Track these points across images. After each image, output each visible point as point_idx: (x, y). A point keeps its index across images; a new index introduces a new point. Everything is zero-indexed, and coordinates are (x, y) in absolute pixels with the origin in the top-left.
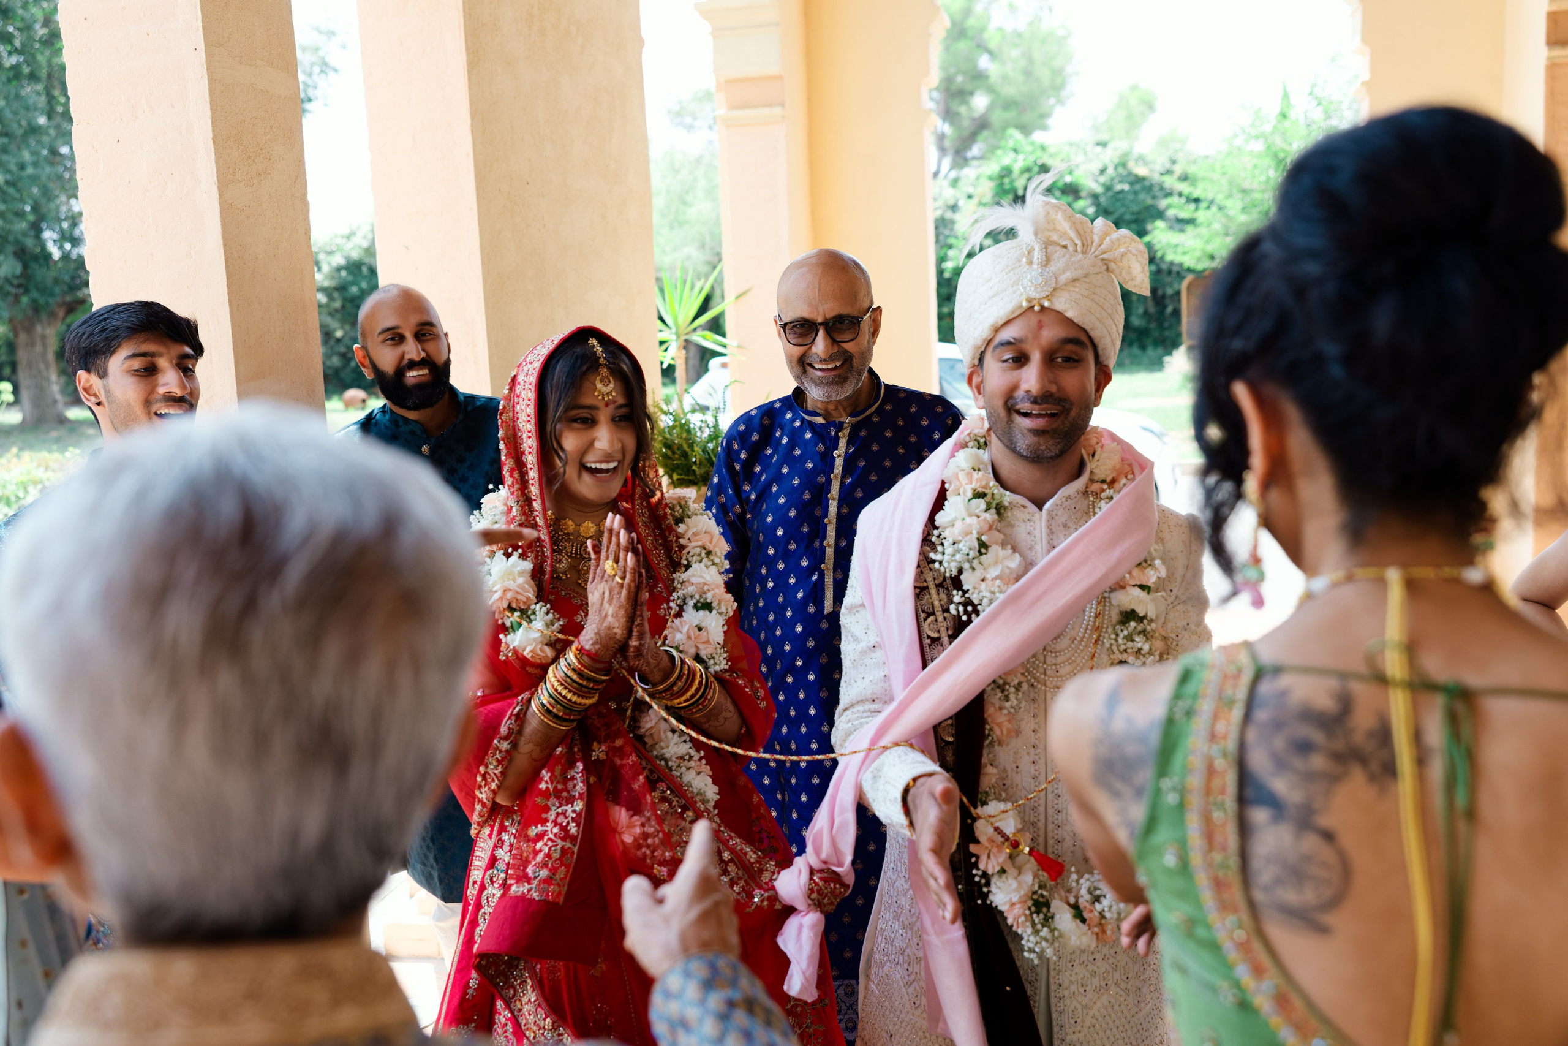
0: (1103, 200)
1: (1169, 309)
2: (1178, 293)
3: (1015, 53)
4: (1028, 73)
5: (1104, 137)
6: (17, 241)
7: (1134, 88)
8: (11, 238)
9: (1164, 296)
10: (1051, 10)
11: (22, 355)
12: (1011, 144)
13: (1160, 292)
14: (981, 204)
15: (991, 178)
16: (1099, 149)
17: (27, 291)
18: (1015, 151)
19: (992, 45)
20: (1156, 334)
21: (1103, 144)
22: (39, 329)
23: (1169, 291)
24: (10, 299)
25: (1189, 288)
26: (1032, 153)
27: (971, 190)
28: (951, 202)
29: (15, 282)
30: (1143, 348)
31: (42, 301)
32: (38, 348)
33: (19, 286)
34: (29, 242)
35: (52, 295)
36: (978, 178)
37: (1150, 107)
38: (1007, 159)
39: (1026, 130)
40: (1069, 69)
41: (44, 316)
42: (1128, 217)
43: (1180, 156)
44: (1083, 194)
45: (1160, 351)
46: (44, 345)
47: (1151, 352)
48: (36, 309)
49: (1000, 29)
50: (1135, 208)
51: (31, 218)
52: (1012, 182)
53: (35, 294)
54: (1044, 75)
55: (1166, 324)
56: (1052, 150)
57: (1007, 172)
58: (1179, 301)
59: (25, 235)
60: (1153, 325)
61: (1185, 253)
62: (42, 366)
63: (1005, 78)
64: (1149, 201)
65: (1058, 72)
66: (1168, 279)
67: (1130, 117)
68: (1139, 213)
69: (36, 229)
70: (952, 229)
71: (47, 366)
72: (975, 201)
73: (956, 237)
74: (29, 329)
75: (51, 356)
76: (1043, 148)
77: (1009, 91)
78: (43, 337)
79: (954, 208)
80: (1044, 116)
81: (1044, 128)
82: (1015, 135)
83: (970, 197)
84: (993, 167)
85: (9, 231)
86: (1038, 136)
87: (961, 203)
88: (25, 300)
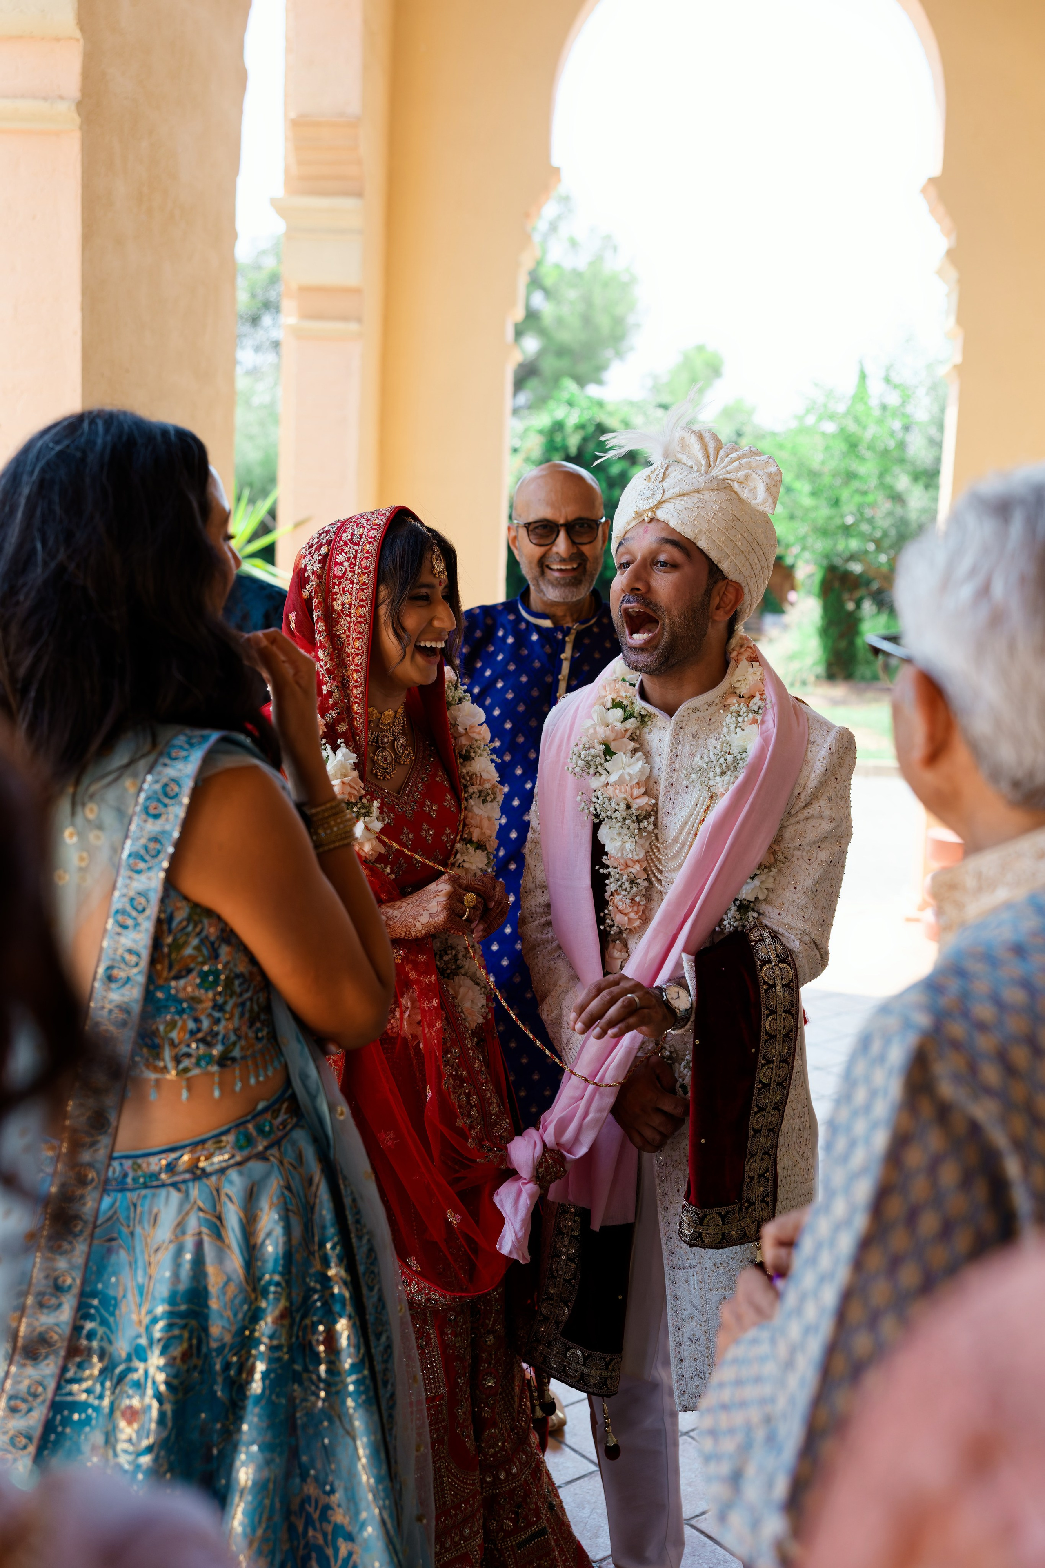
3: (572, 294)
4: (587, 320)
5: (666, 399)
7: (700, 349)
10: (615, 249)
12: (565, 395)
15: (541, 432)
16: (660, 412)
18: (570, 404)
19: (549, 281)
21: (665, 407)
26: (589, 408)
27: (517, 443)
36: (526, 430)
37: (715, 370)
38: (560, 412)
39: (581, 381)
40: (631, 319)
43: (747, 430)
49: (557, 266)
52: (564, 439)
54: (604, 322)
56: (610, 407)
57: (558, 426)
63: (560, 321)
65: (618, 322)
67: (693, 380)
72: (521, 456)
76: (600, 404)
77: (564, 336)
80: (601, 368)
81: (599, 382)
82: (569, 386)
83: (515, 450)
84: (543, 420)
86: (593, 390)
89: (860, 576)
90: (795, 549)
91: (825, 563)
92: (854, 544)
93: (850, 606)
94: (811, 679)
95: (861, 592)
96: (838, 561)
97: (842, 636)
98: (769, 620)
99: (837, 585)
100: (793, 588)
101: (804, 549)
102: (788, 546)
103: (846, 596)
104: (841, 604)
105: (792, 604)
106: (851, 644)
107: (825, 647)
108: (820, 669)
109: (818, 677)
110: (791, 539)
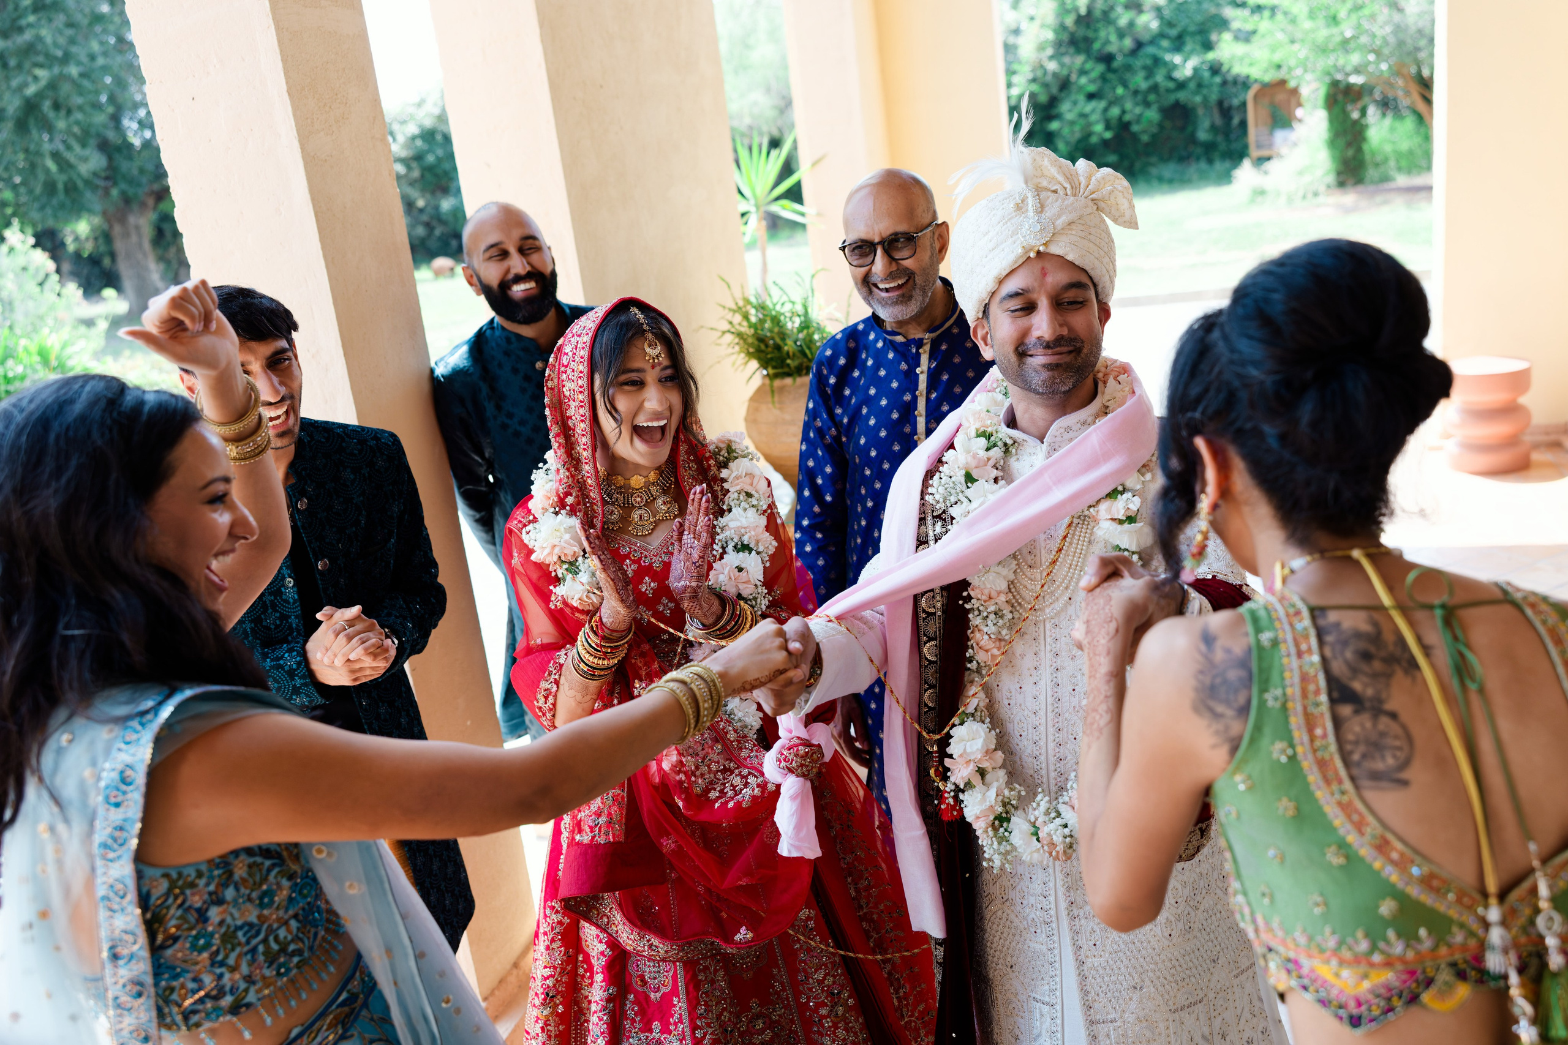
0: (1167, 13)
1: (1236, 121)
2: (1244, 104)
6: (98, 135)
8: (93, 131)
9: (1230, 108)
11: (119, 246)
13: (1226, 105)
14: (1043, 26)
17: (115, 184)
20: (1223, 146)
22: (132, 220)
23: (1236, 102)
24: (100, 192)
25: (1256, 97)
27: (1032, 11)
28: (1013, 26)
29: (103, 174)
30: (1210, 161)
31: (131, 192)
32: (134, 238)
33: (107, 178)
34: (111, 135)
35: (139, 185)
41: (135, 207)
42: (1192, 28)
44: (1146, 7)
45: (1227, 164)
46: (140, 236)
47: (1219, 166)
48: (127, 200)
50: (1199, 18)
51: (111, 110)
53: (123, 186)
55: (1233, 136)
58: (1245, 112)
59: (105, 126)
60: (1220, 139)
61: (1251, 65)
62: (140, 256)
64: (1213, 10)
66: (1234, 90)
68: (1203, 24)
69: (116, 119)
70: (1015, 54)
71: (145, 255)
72: (1037, 23)
73: (1020, 62)
74: (122, 220)
75: (147, 245)
78: (137, 228)
79: (1017, 32)
83: (1032, 18)
85: (90, 125)
87: (1024, 26)
88: (115, 192)
89: (1362, 86)
90: (1299, 72)
91: (1327, 80)
92: (1355, 59)
93: (1355, 115)
94: (1322, 188)
95: (1366, 99)
96: (1339, 77)
97: (1349, 145)
98: (1280, 135)
99: (1340, 97)
100: (1300, 105)
101: (1306, 71)
102: (1290, 69)
103: (1349, 107)
104: (1345, 114)
105: (1300, 121)
106: (1359, 150)
107: (1333, 157)
108: (1331, 178)
109: (1329, 187)
110: (1292, 62)
